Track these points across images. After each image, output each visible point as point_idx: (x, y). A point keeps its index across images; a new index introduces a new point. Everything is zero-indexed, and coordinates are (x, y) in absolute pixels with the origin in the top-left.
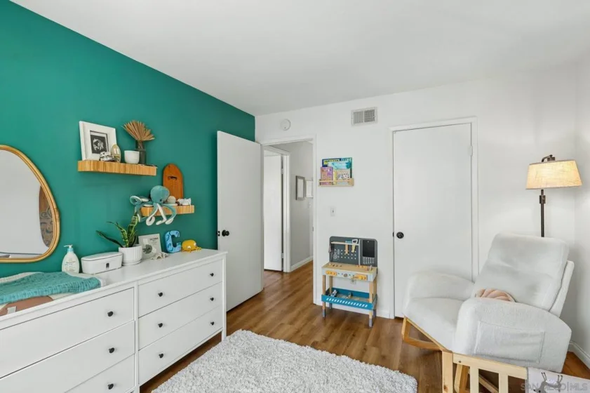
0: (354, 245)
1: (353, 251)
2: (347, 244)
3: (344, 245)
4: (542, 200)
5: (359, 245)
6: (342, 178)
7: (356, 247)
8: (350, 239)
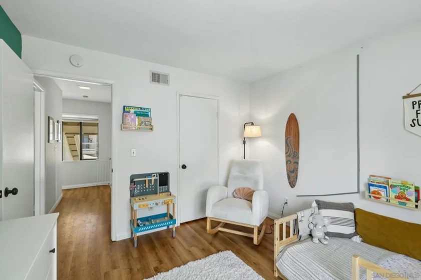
0: (153, 179)
1: (153, 184)
2: (147, 179)
3: (145, 180)
4: (244, 142)
5: (158, 178)
6: (145, 124)
7: (155, 180)
8: (150, 175)
